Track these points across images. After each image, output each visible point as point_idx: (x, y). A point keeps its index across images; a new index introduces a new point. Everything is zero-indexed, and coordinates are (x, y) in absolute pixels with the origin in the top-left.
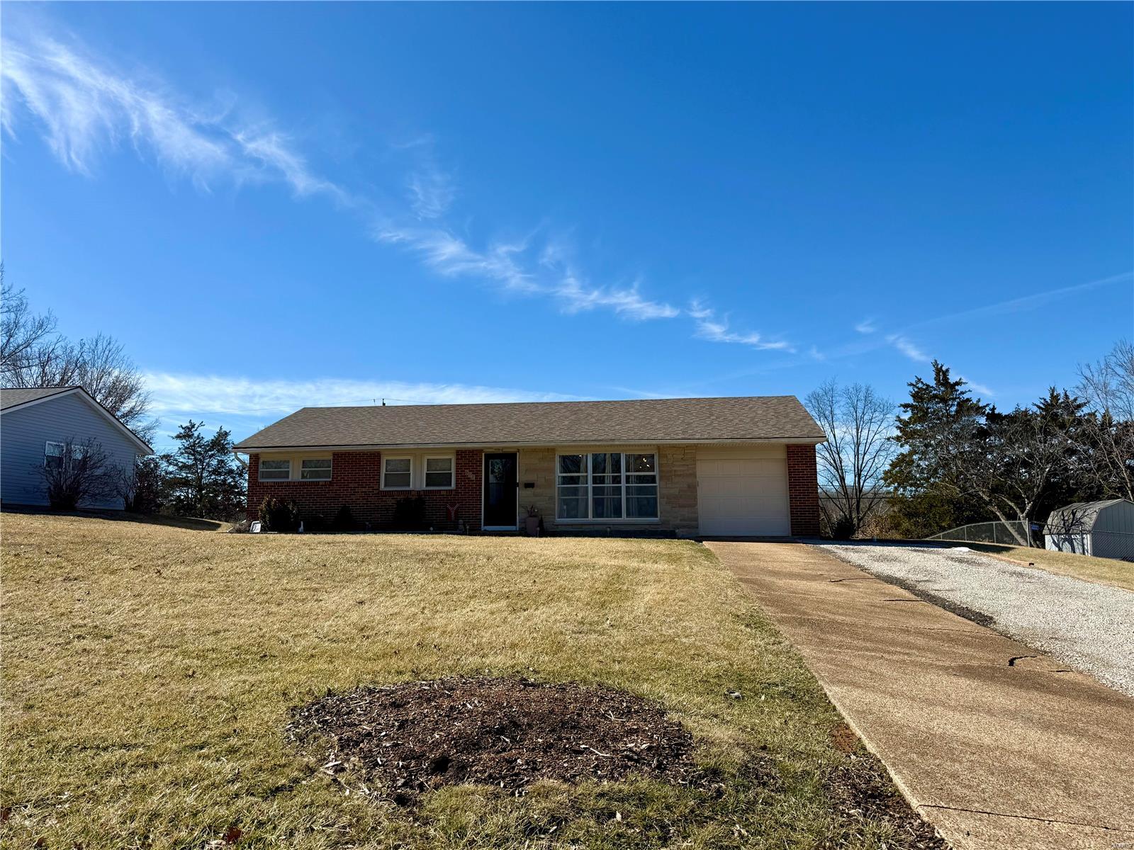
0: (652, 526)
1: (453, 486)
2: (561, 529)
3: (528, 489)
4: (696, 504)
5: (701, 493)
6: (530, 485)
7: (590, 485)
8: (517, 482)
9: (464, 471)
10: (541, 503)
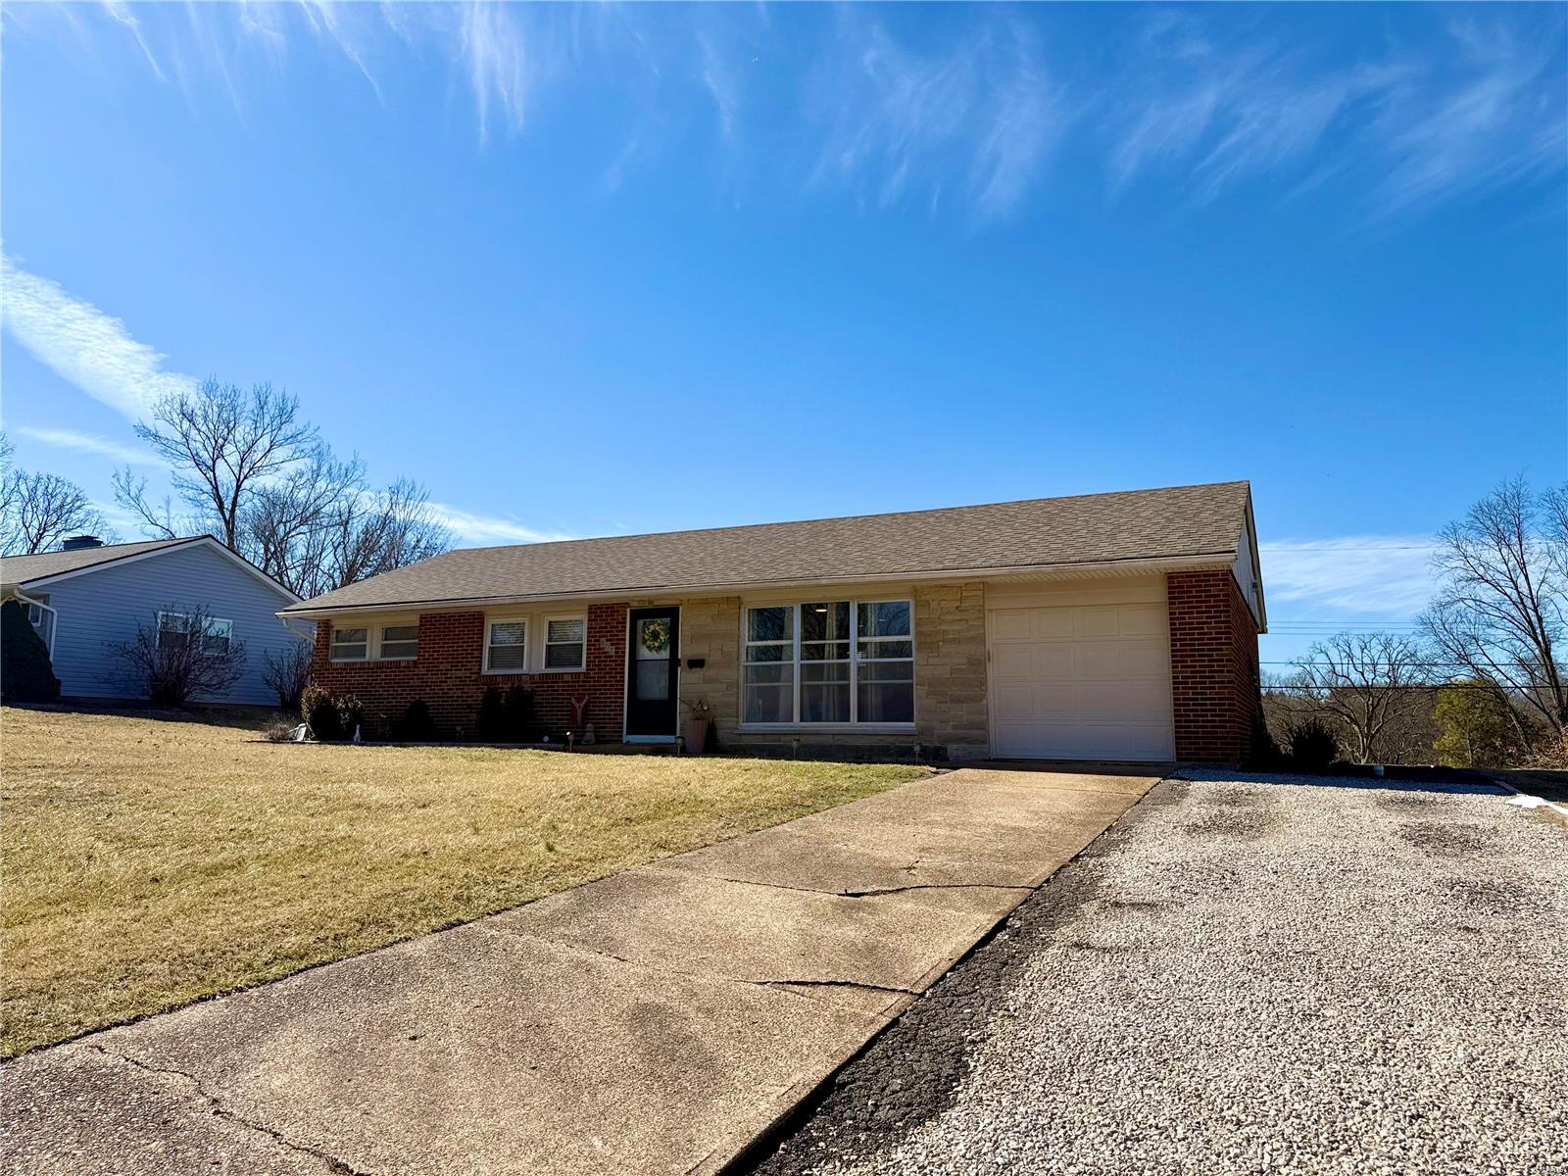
0: (901, 739)
1: (583, 666)
2: (746, 741)
3: (694, 670)
4: (984, 696)
5: (992, 672)
6: (697, 663)
7: (797, 661)
8: (680, 657)
9: (599, 641)
10: (715, 695)
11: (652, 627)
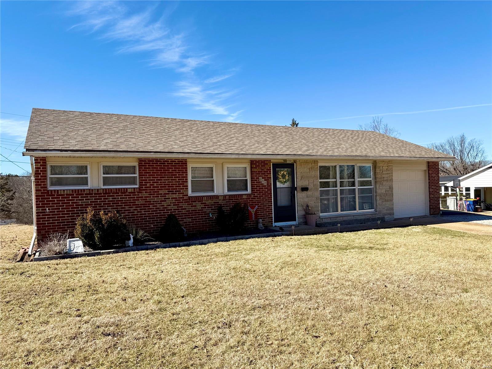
0: (373, 215)
1: (249, 191)
3: (303, 192)
4: (393, 199)
6: (305, 189)
7: (339, 188)
8: (296, 186)
9: (259, 178)
10: (312, 204)
11: (282, 172)
